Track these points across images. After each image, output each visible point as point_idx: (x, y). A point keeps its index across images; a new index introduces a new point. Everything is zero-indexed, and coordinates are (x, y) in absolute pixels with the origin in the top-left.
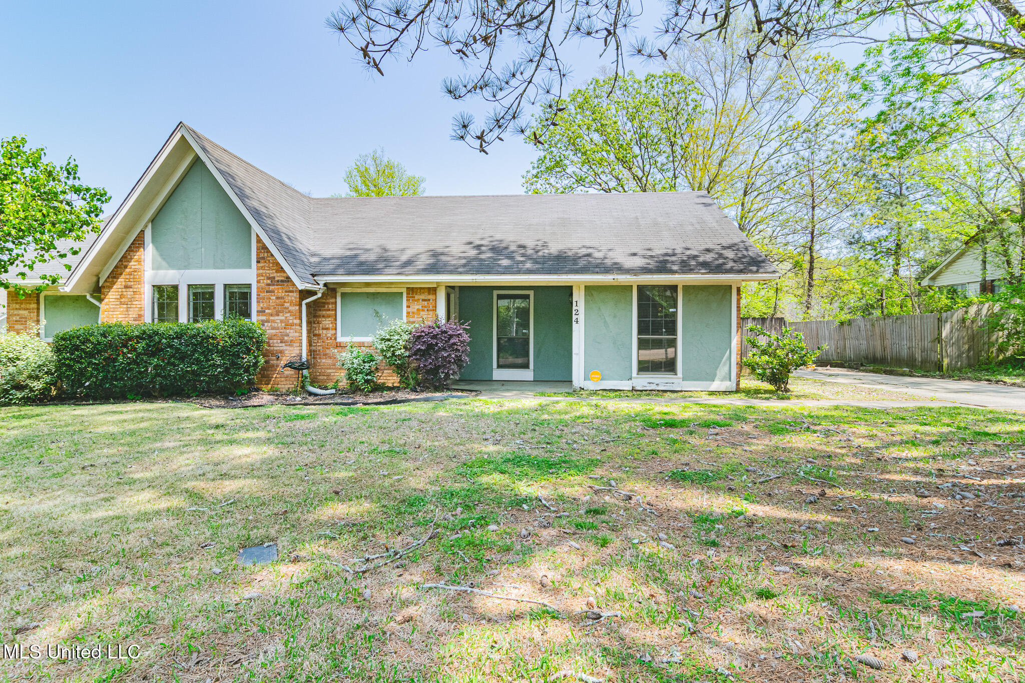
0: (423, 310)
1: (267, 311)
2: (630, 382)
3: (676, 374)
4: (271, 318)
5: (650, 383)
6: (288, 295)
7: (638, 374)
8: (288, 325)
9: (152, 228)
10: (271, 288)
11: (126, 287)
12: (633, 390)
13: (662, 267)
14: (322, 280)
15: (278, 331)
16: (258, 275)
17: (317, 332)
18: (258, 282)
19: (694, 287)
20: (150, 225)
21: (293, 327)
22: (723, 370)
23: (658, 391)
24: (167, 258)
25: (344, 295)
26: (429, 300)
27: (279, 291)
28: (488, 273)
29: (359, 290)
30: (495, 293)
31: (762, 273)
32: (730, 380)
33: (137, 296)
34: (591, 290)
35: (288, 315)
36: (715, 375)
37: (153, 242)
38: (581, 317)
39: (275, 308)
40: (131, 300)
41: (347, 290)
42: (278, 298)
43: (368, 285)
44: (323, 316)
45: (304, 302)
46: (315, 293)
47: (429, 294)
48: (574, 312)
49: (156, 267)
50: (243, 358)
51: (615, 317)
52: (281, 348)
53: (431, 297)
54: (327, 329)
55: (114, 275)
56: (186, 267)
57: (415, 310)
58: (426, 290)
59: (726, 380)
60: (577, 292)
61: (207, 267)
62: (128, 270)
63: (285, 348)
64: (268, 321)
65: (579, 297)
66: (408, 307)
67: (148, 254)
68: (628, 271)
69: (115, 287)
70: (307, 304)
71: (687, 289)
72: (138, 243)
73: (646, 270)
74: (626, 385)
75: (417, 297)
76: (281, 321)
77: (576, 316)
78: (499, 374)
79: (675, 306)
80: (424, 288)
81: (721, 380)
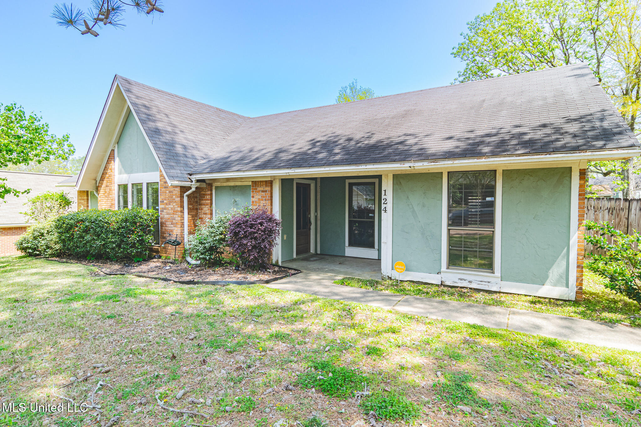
0: (262, 200)
1: (165, 201)
2: (439, 276)
3: (493, 273)
4: (167, 206)
5: (461, 279)
6: (175, 190)
7: (448, 268)
9: (118, 147)
11: (107, 186)
12: (442, 284)
13: (473, 150)
14: (194, 178)
15: (170, 216)
16: (160, 176)
17: (200, 216)
18: (161, 181)
19: (518, 171)
21: (177, 213)
22: (556, 271)
23: (470, 288)
24: (124, 166)
25: (217, 188)
26: (266, 191)
27: (170, 187)
29: (225, 184)
30: (348, 181)
31: (611, 149)
32: (567, 286)
33: (111, 192)
34: (398, 178)
35: (174, 204)
36: (547, 277)
37: (118, 157)
38: (389, 206)
39: (168, 199)
40: (109, 194)
41: (218, 184)
42: (170, 192)
43: (228, 180)
44: (204, 205)
45: (185, 194)
46: (190, 188)
47: (266, 186)
48: (383, 201)
49: (120, 173)
50: (129, 238)
51: (424, 206)
52: (172, 228)
53: (268, 189)
54: (206, 214)
55: (102, 179)
56: (131, 172)
57: (257, 200)
58: (264, 183)
59: (562, 286)
60: (386, 181)
61: (140, 172)
62: (107, 175)
64: (165, 209)
65: (387, 186)
66: (253, 197)
67: (116, 165)
69: (103, 186)
70: (187, 196)
71: (509, 174)
72: (111, 157)
74: (435, 279)
75: (259, 189)
76: (172, 209)
77: (385, 205)
78: (351, 252)
79: (493, 195)
80: (263, 181)
81: (555, 285)
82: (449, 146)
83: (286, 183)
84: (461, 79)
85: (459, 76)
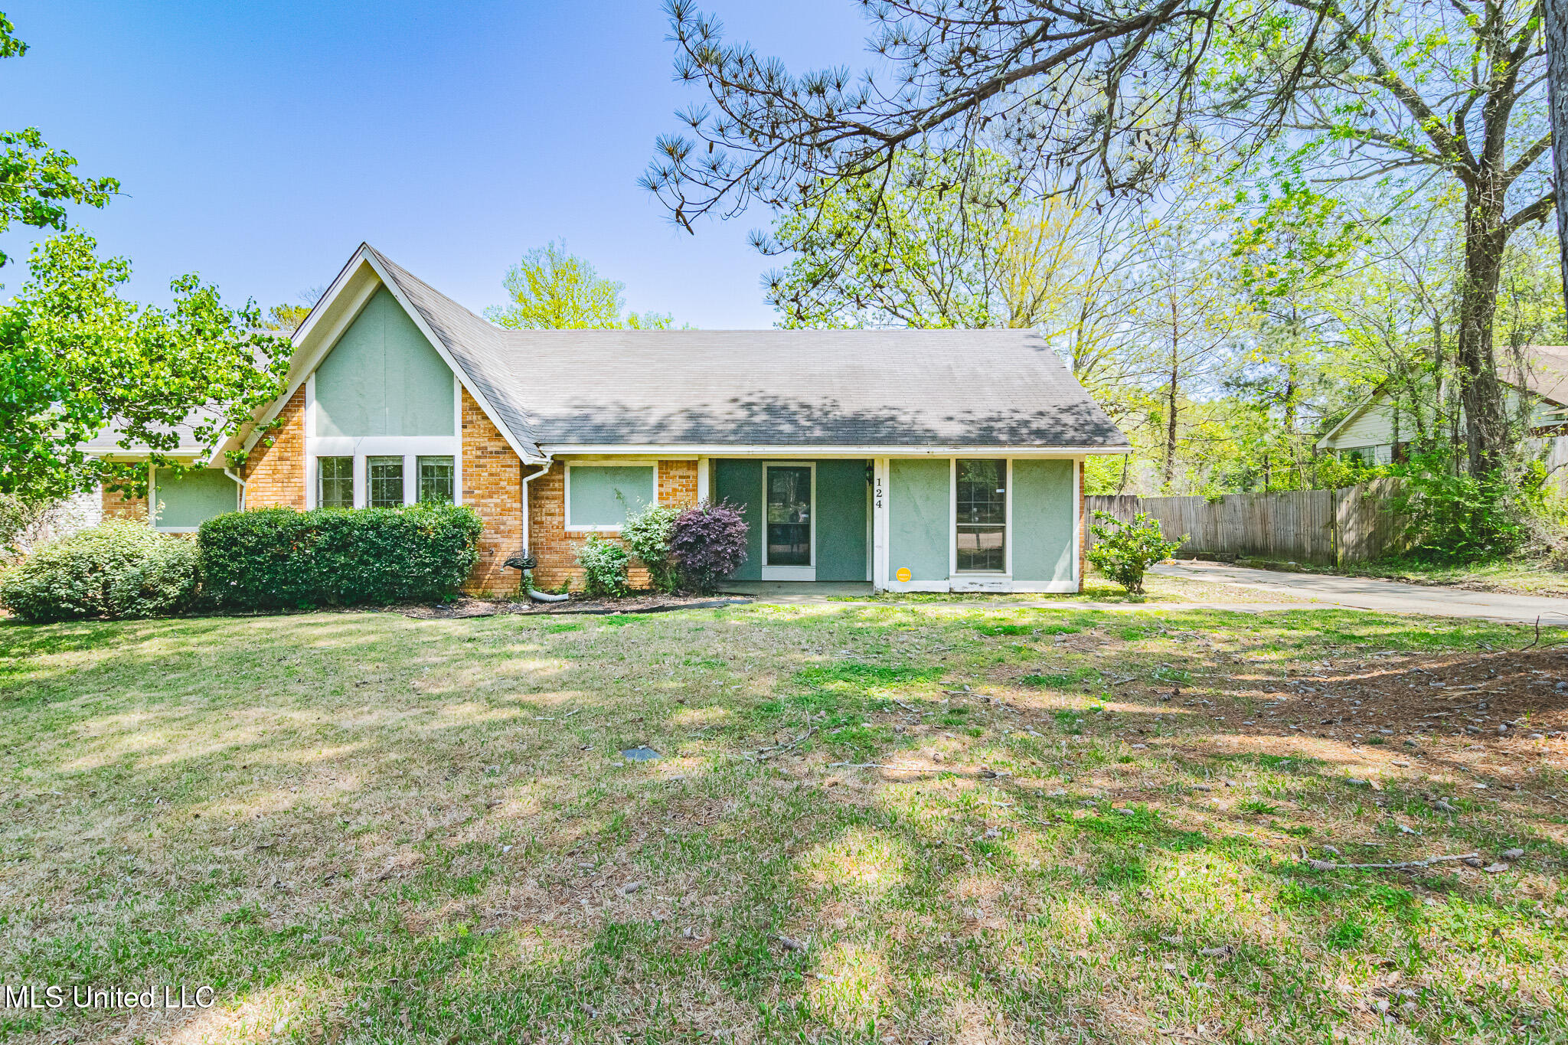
0: (680, 491)
1: (476, 492)
2: (947, 582)
3: (1004, 573)
4: (483, 501)
5: (972, 583)
6: (506, 470)
7: (957, 572)
8: (505, 511)
9: (317, 381)
10: (482, 461)
11: (281, 459)
12: (951, 592)
13: (987, 437)
14: (550, 451)
15: (491, 518)
16: (464, 445)
17: (540, 519)
18: (464, 453)
19: (1027, 461)
20: (313, 376)
21: (513, 513)
22: (1061, 565)
23: (982, 593)
24: (339, 420)
25: (573, 470)
26: (689, 477)
27: (492, 464)
28: (768, 443)
29: (595, 464)
31: (1110, 445)
32: (1071, 579)
33: (296, 471)
34: (895, 464)
35: (505, 496)
36: (1052, 572)
37: (318, 398)
38: (885, 499)
39: (487, 488)
40: (290, 476)
41: (579, 463)
42: (491, 474)
43: (608, 457)
44: (548, 498)
45: (526, 480)
46: (539, 468)
47: (689, 469)
48: (876, 493)
49: (325, 433)
50: (458, 555)
51: (928, 498)
52: (496, 541)
53: (691, 473)
54: (553, 514)
55: (264, 443)
56: (365, 432)
57: (669, 490)
58: (685, 465)
59: (1066, 580)
60: (880, 467)
61: (393, 433)
62: (283, 436)
63: (500, 540)
64: (477, 505)
65: (882, 475)
66: (661, 486)
67: (312, 414)
68: (945, 442)
69: (265, 458)
70: (529, 483)
71: (1018, 463)
72: (298, 400)
73: (966, 441)
74: (942, 586)
75: (672, 473)
76: (496, 505)
77: (879, 498)
78: (770, 573)
79: (1003, 485)
80: (684, 461)
81: (1061, 579)
82: (955, 429)
83: (719, 464)
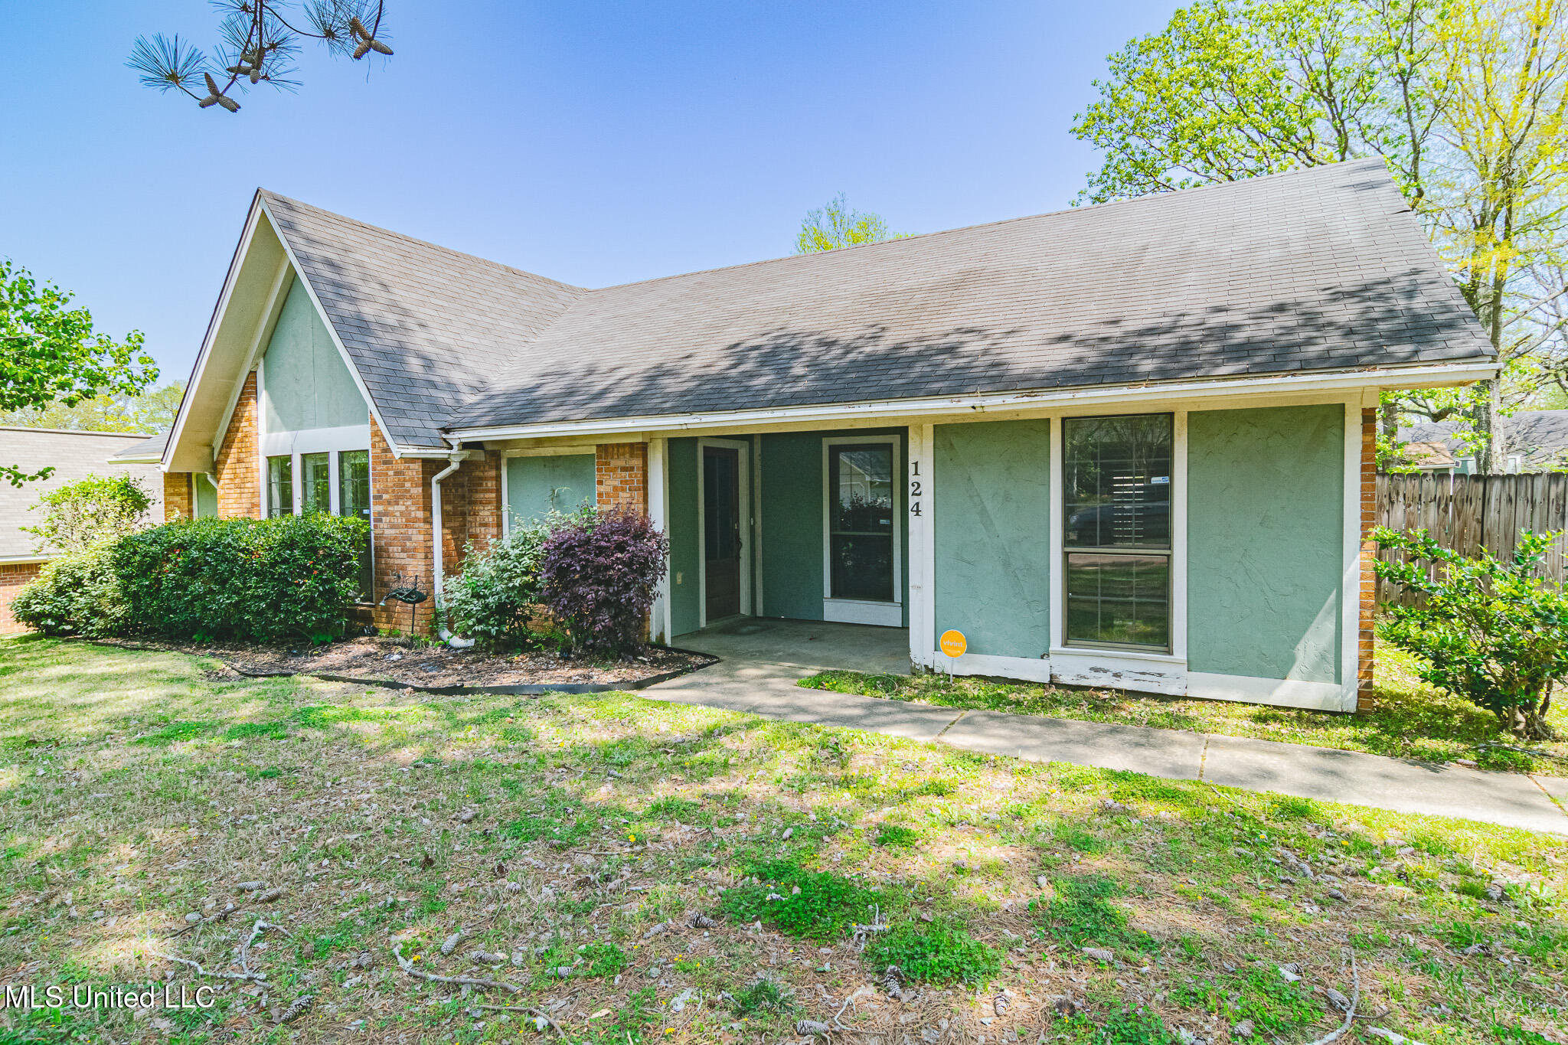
0: (623, 490)
1: (385, 496)
2: (1045, 663)
3: (1170, 653)
4: (390, 508)
5: (1096, 670)
6: (409, 468)
7: (1065, 644)
8: (410, 522)
9: (265, 365)
11: (239, 461)
12: (1053, 682)
13: (1118, 367)
14: (456, 438)
15: (398, 531)
16: (373, 434)
17: (473, 530)
18: (374, 446)
19: (1223, 414)
20: (261, 359)
21: (416, 525)
22: (1312, 645)
23: (1118, 691)
24: (288, 417)
25: (511, 462)
26: (632, 469)
27: (398, 461)
29: (532, 453)
30: (826, 442)
32: (1338, 680)
33: (249, 475)
34: (946, 433)
35: (409, 503)
36: (1291, 660)
37: (266, 388)
38: (927, 500)
39: (393, 491)
40: (244, 481)
41: (515, 453)
42: (397, 473)
43: (539, 442)
44: (481, 503)
45: (435, 479)
46: (446, 463)
47: (632, 456)
48: (911, 489)
49: (271, 429)
51: (1007, 498)
52: (403, 562)
53: (637, 462)
54: (486, 525)
55: (227, 443)
56: (300, 426)
57: (609, 489)
58: (627, 449)
59: (1328, 679)
60: (917, 439)
61: (321, 426)
62: (240, 435)
63: (407, 561)
64: (386, 514)
65: (922, 453)
66: (601, 483)
67: (261, 409)
69: (229, 461)
70: (442, 483)
71: (1200, 420)
72: (249, 391)
74: (1034, 670)
75: (614, 463)
76: (402, 513)
77: (916, 499)
78: (837, 610)
79: (1167, 470)
80: (624, 445)
81: (1310, 677)
82: (1061, 357)
83: (679, 447)
84: (1095, 191)
85: (1091, 184)
